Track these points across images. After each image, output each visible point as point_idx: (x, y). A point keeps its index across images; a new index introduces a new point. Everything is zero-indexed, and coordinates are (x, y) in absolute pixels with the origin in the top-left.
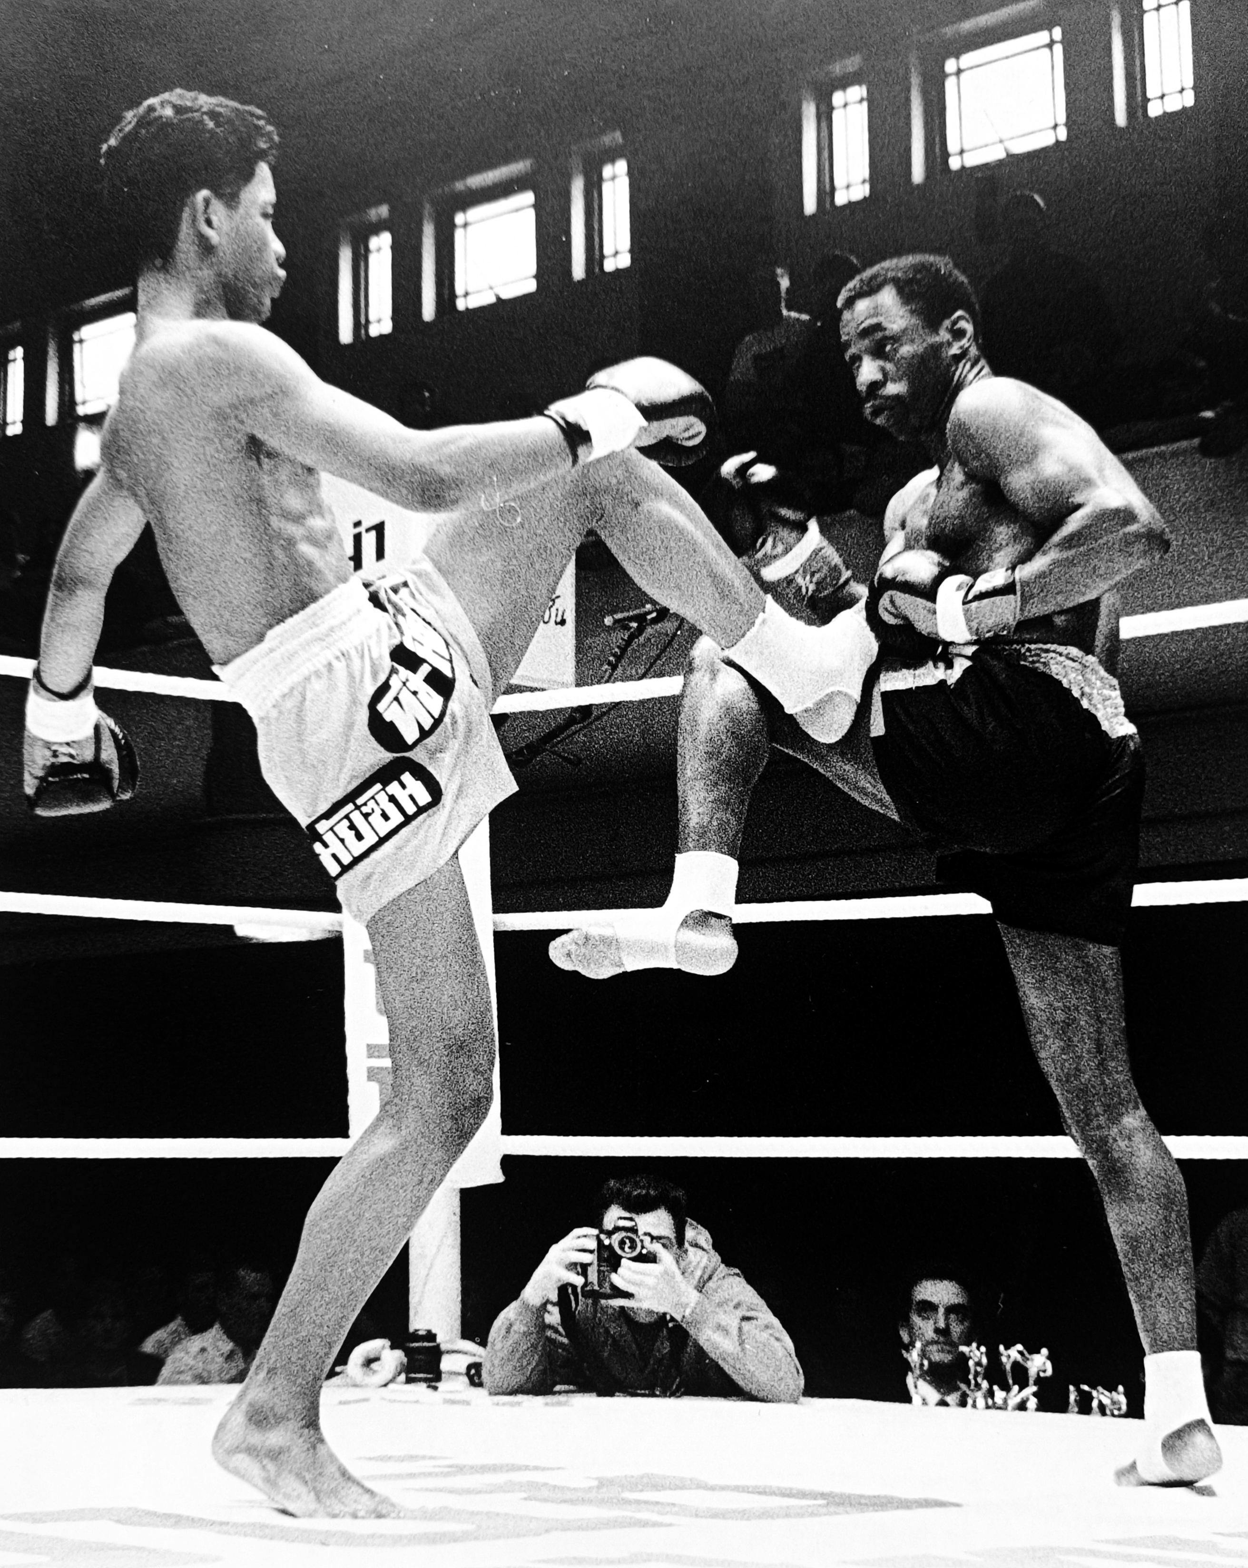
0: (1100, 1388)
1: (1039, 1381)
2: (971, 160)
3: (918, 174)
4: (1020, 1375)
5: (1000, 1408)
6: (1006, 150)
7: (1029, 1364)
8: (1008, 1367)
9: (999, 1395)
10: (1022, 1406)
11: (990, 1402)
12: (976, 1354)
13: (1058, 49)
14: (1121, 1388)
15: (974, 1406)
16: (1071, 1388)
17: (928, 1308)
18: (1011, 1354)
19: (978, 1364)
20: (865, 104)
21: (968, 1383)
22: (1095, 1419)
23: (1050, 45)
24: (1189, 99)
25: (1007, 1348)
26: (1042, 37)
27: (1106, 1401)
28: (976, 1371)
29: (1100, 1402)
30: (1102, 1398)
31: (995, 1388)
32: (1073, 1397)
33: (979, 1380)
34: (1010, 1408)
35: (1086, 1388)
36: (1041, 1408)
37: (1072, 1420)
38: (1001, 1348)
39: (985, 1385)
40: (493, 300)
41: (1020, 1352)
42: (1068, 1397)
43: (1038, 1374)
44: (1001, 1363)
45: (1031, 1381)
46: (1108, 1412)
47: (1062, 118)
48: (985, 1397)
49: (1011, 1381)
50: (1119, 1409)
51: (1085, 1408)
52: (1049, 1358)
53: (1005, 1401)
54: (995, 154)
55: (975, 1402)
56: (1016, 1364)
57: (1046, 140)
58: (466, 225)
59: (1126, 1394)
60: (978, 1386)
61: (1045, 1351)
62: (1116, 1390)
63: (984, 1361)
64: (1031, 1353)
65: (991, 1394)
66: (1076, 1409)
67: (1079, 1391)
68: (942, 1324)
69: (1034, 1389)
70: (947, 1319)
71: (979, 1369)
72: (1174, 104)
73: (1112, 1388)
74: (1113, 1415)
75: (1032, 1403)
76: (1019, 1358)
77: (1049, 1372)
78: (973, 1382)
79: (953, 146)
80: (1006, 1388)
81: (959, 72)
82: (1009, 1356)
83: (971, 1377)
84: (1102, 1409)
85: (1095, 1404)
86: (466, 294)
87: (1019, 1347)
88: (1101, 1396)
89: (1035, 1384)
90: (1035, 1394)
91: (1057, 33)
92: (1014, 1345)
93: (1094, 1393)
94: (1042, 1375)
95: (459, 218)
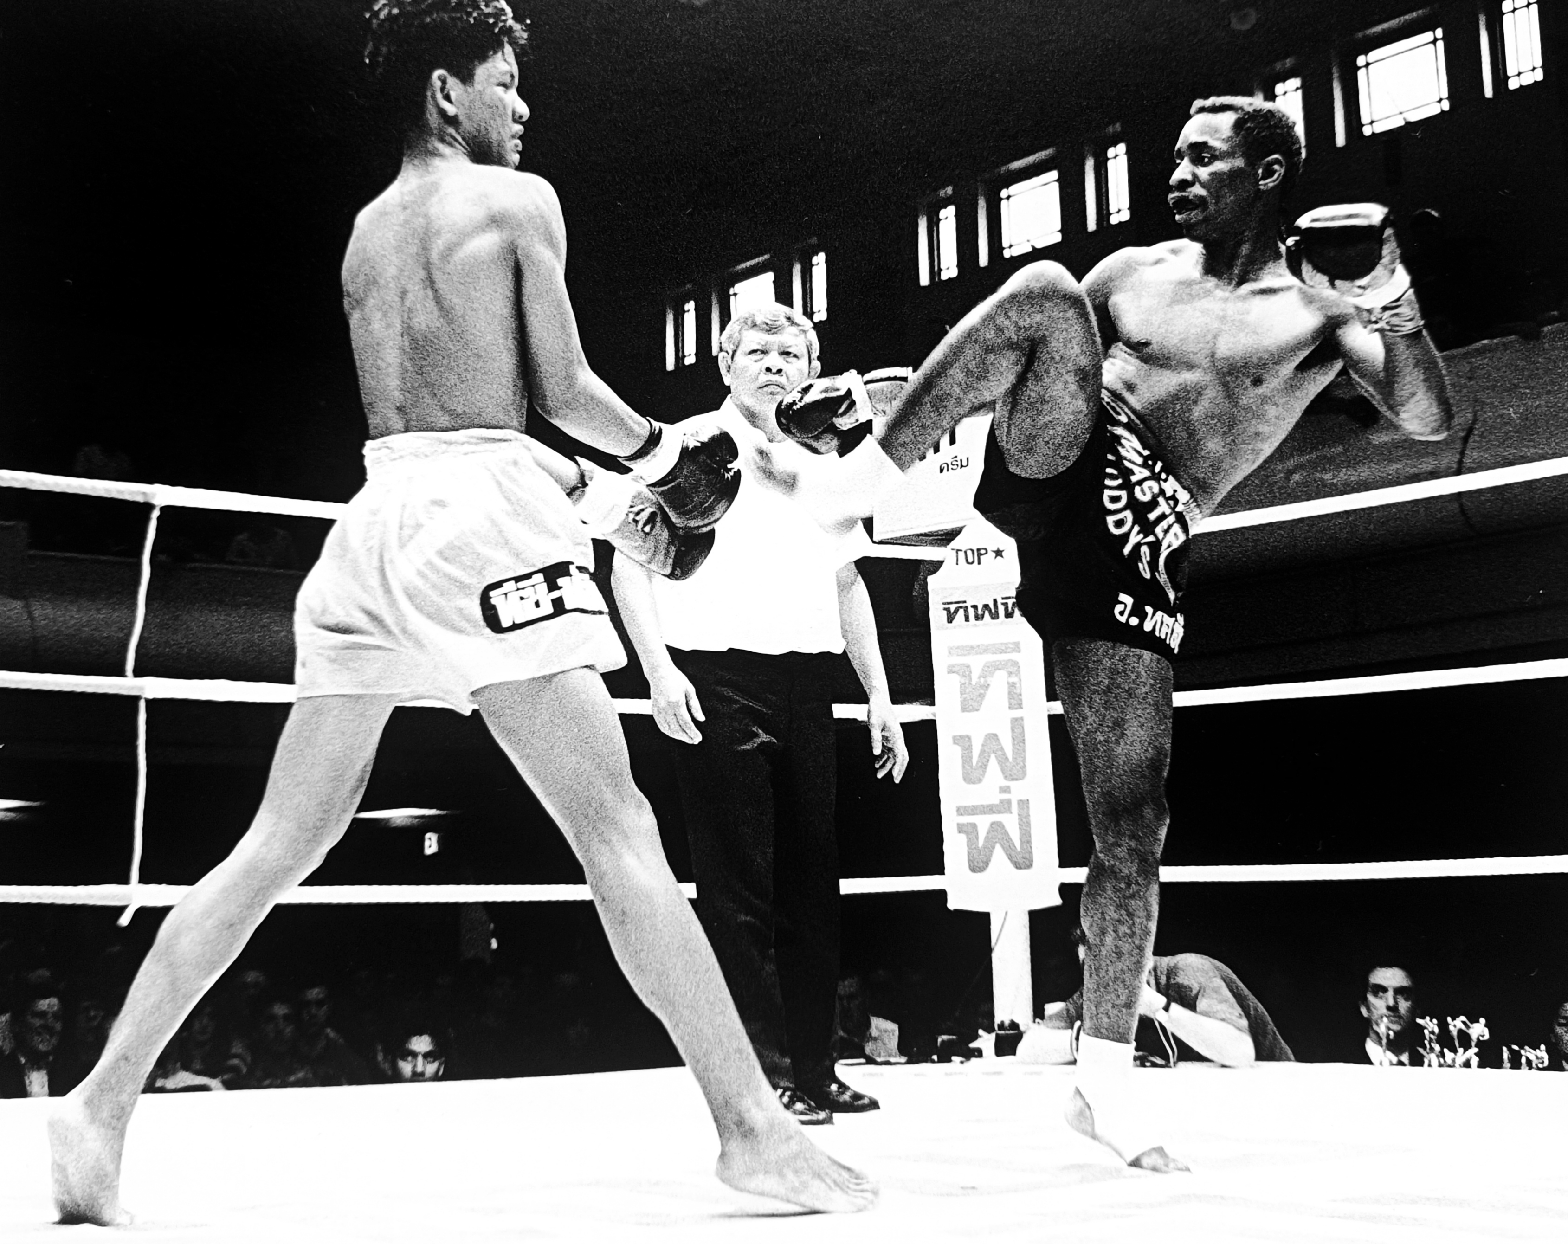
0: (1527, 1048)
1: (1480, 1043)
2: (1379, 128)
3: (1340, 140)
4: (1465, 1040)
5: (1449, 1066)
6: (1405, 119)
7: (1470, 1031)
8: (1455, 1033)
9: (1449, 1055)
10: (1467, 1064)
11: (1442, 1060)
12: (1430, 1025)
13: (1440, 44)
14: (1543, 1047)
15: (1430, 1065)
16: (1505, 1049)
17: (1380, 990)
19: (1432, 1033)
20: (1300, 92)
21: (1425, 1048)
22: (1524, 1071)
23: (1434, 42)
24: (1539, 76)
25: (1453, 1019)
26: (1428, 36)
27: (1532, 1057)
28: (1430, 1038)
29: (1527, 1058)
30: (1528, 1055)
31: (1446, 1051)
32: (1506, 1054)
33: (1433, 1044)
34: (1457, 1065)
35: (1515, 1047)
36: (1481, 1065)
37: (1506, 1074)
38: (1449, 1019)
39: (1437, 1048)
40: (1030, 249)
41: (1464, 1023)
42: (1502, 1055)
43: (1478, 1039)
44: (1449, 1032)
45: (1473, 1044)
46: (1534, 1065)
47: (1445, 93)
48: (1438, 1056)
49: (1457, 1045)
50: (1542, 1063)
51: (1516, 1064)
52: (1486, 1026)
53: (1454, 1060)
54: (1397, 122)
55: (1430, 1061)
56: (1460, 1031)
57: (1435, 110)
58: (1008, 197)
59: (1547, 1051)
60: (1432, 1049)
61: (1482, 1021)
62: (1539, 1048)
63: (1437, 1030)
64: (1472, 1023)
65: (1442, 1055)
66: (1509, 1065)
67: (1511, 1050)
68: (1391, 1002)
69: (1476, 1050)
70: (1395, 999)
71: (1432, 1036)
72: (1528, 79)
73: (1535, 1047)
75: (1475, 1061)
76: (1463, 1027)
77: (1487, 1037)
78: (1428, 1046)
79: (1365, 119)
80: (1454, 1051)
81: (1368, 65)
82: (1455, 1026)
83: (1426, 1042)
84: (1529, 1063)
85: (1523, 1060)
86: (1011, 246)
87: (1463, 1018)
88: (1528, 1053)
89: (1476, 1046)
90: (1476, 1054)
91: (1439, 33)
92: (1458, 1017)
93: (1522, 1052)
94: (1481, 1038)
95: (1004, 193)
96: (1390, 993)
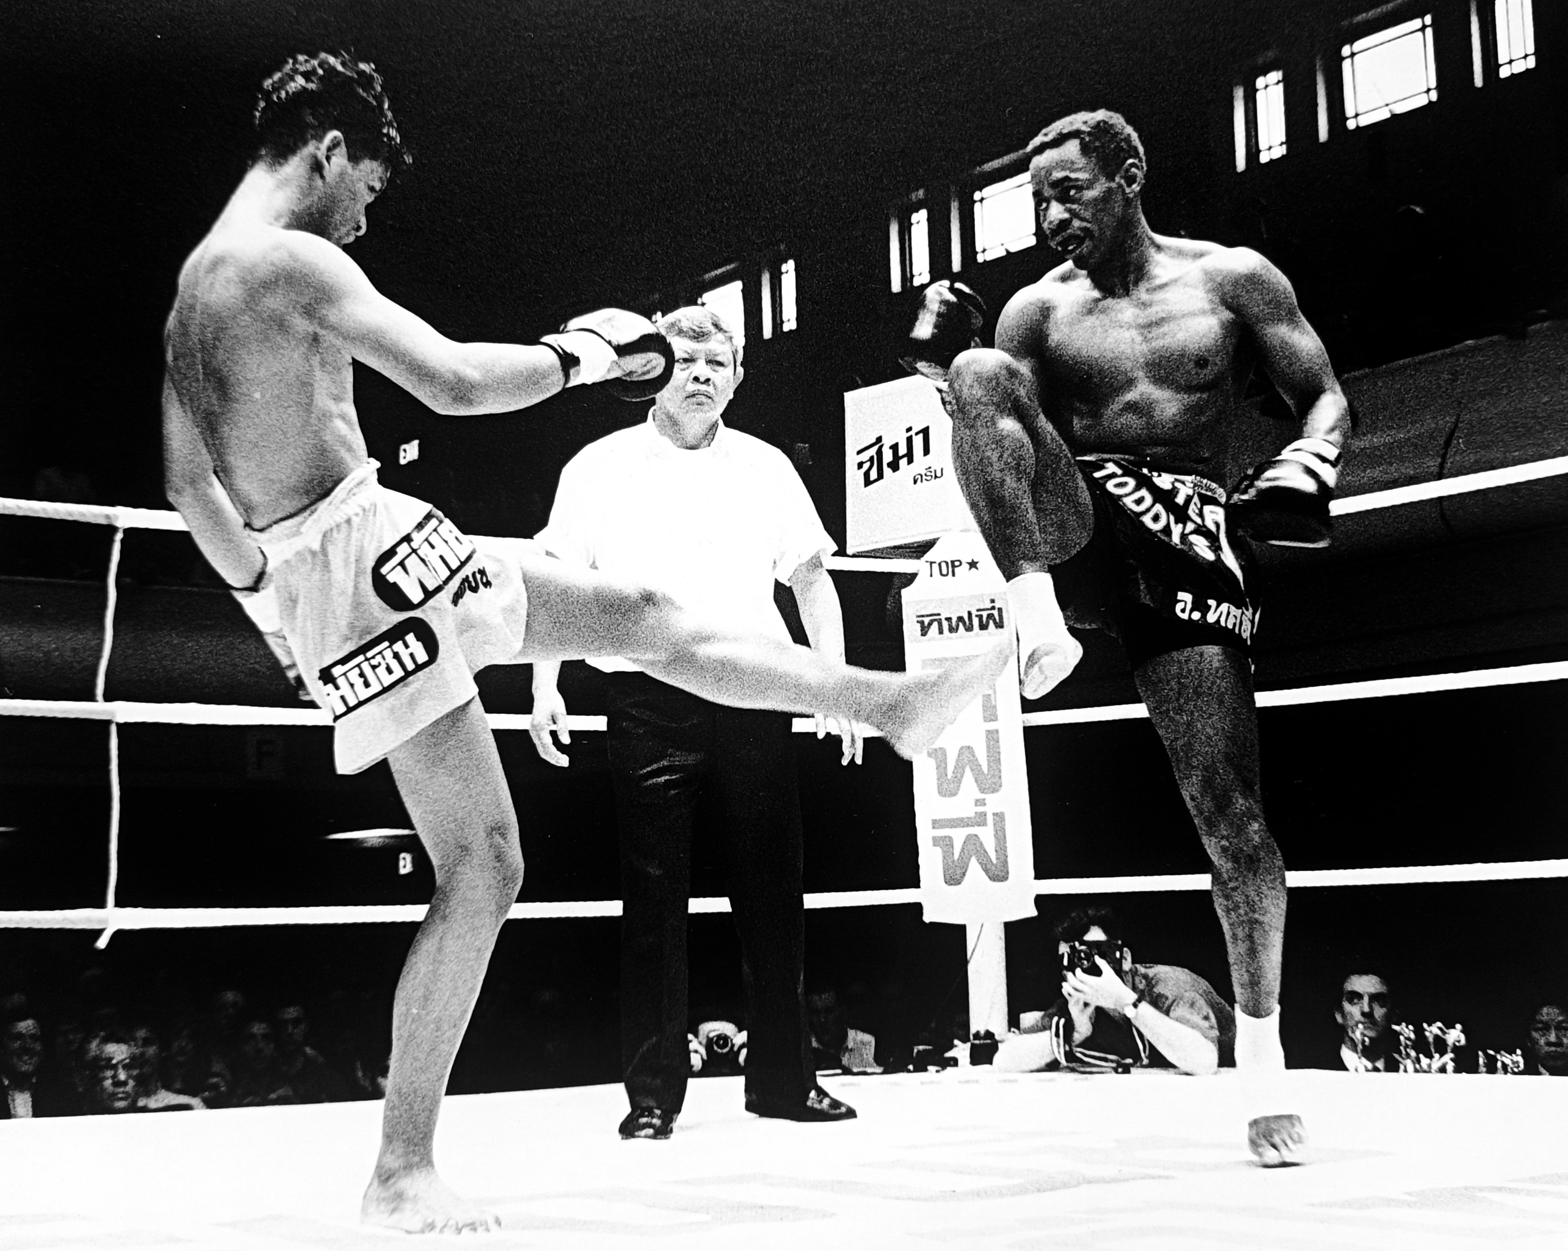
0: (1503, 1052)
1: (1456, 1049)
2: (1364, 121)
3: (1323, 134)
4: (1441, 1046)
5: (1425, 1072)
6: (1391, 111)
7: (1447, 1037)
8: (1431, 1039)
9: (1425, 1061)
10: (1443, 1070)
11: (1417, 1066)
12: (1406, 1031)
13: (1429, 31)
14: (1519, 1052)
15: (1406, 1071)
16: (1480, 1053)
17: (1355, 997)
18: (1433, 1030)
19: (1408, 1039)
20: (1281, 85)
21: (1400, 1053)
22: (1499, 1076)
23: (1423, 29)
24: (1531, 63)
25: (1430, 1025)
26: (1417, 23)
27: (1508, 1061)
28: (1406, 1044)
29: (1503, 1063)
30: (1504, 1059)
31: (1421, 1056)
32: (1481, 1061)
33: (1408, 1050)
34: (1433, 1071)
35: (1491, 1052)
36: (1457, 1070)
37: (1482, 1079)
38: (1425, 1025)
39: (1413, 1054)
40: (1004, 253)
41: (1440, 1029)
42: (1478, 1060)
43: (1454, 1044)
44: (1425, 1037)
45: (1449, 1049)
46: (1509, 1070)
47: (1433, 83)
48: (1413, 1062)
49: (1433, 1050)
50: (1518, 1067)
51: (1491, 1068)
52: (1462, 1031)
53: (1429, 1066)
54: (1383, 115)
55: (1405, 1067)
56: (1436, 1037)
57: (1422, 101)
58: (982, 200)
59: (1523, 1056)
60: (1408, 1056)
61: (1459, 1026)
62: (1515, 1053)
63: (1412, 1036)
64: (1448, 1028)
65: (1418, 1060)
66: (1484, 1069)
67: (1487, 1056)
68: (1366, 1009)
69: (1451, 1055)
70: (1370, 1006)
71: (1408, 1042)
72: (1519, 67)
73: (1511, 1052)
74: (1514, 1073)
75: (1450, 1066)
76: (1439, 1033)
77: (1463, 1042)
79: (1350, 111)
80: (1431, 1057)
81: (1353, 55)
82: (1431, 1032)
84: (1505, 1067)
85: (1499, 1064)
86: (984, 251)
87: (1439, 1024)
88: (1506, 1058)
89: (1452, 1052)
90: (1452, 1060)
91: (1428, 19)
92: (1435, 1022)
93: (1498, 1057)
94: (1457, 1044)
95: (977, 196)
96: (1366, 999)
